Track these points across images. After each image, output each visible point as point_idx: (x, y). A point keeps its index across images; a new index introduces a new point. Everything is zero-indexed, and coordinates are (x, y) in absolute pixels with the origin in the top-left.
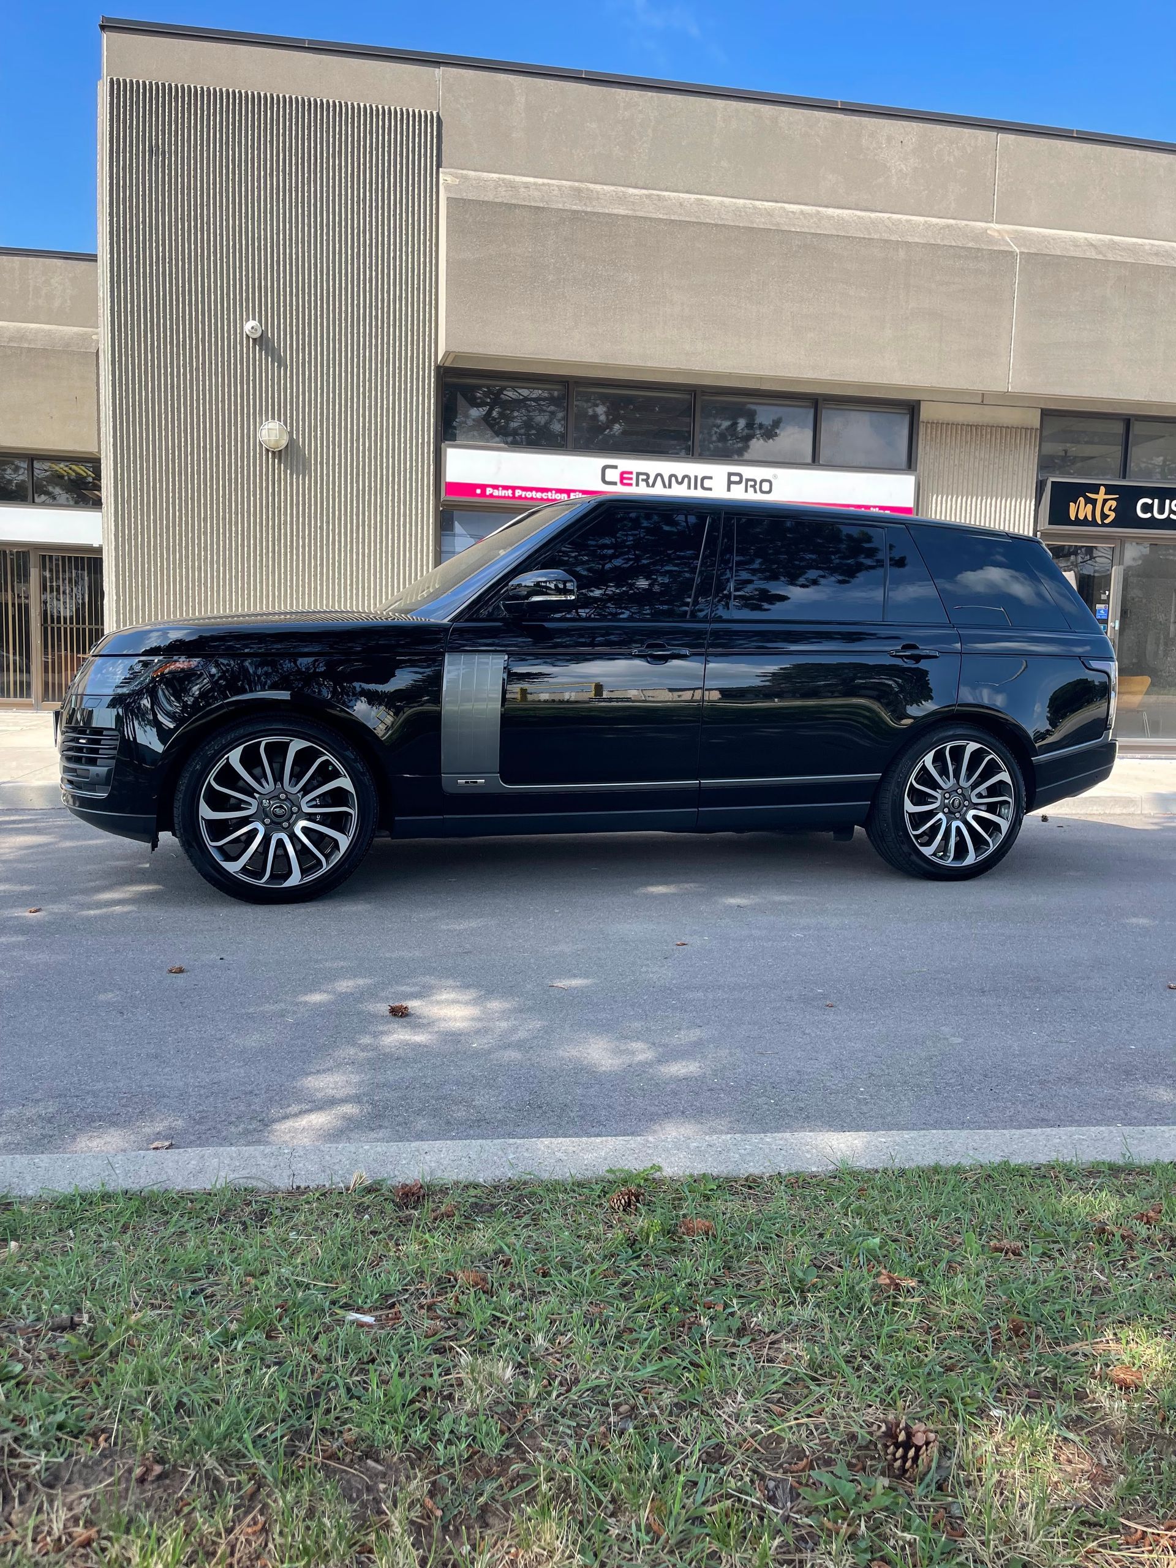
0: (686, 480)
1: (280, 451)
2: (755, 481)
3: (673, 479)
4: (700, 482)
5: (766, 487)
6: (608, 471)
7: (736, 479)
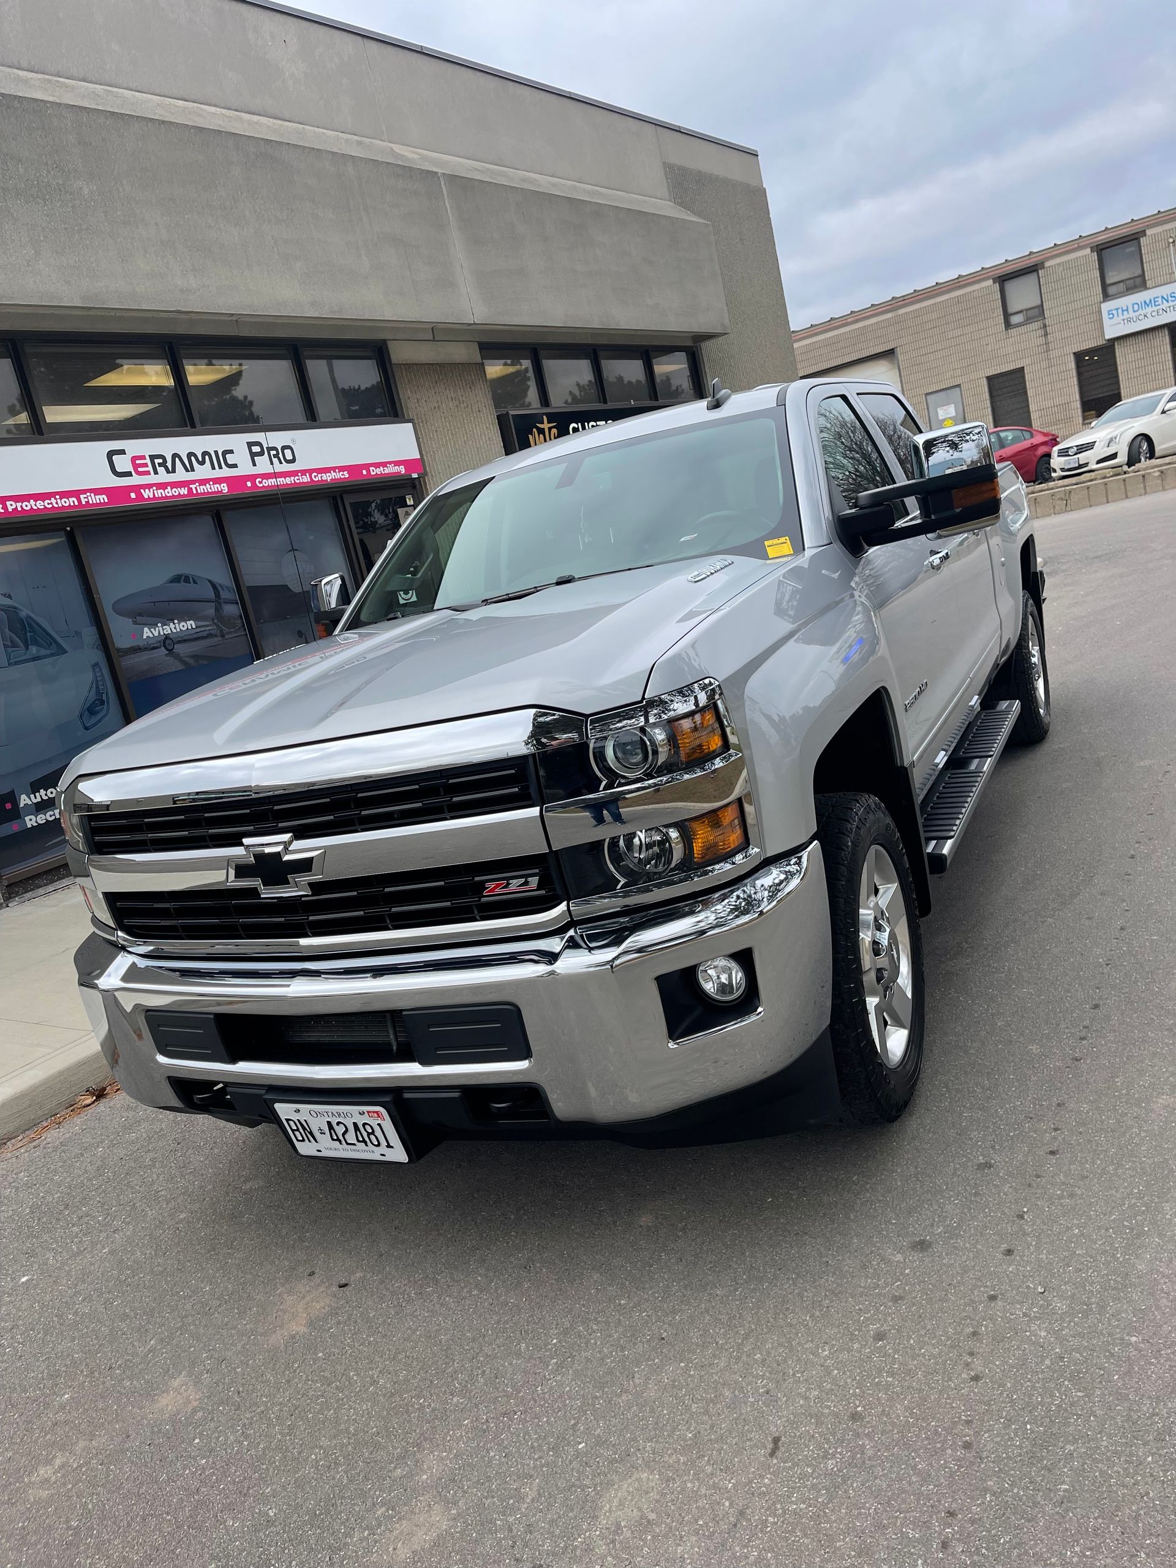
0: (207, 457)
2: (277, 449)
3: (193, 458)
4: (222, 458)
5: (288, 453)
6: (115, 458)
7: (256, 449)
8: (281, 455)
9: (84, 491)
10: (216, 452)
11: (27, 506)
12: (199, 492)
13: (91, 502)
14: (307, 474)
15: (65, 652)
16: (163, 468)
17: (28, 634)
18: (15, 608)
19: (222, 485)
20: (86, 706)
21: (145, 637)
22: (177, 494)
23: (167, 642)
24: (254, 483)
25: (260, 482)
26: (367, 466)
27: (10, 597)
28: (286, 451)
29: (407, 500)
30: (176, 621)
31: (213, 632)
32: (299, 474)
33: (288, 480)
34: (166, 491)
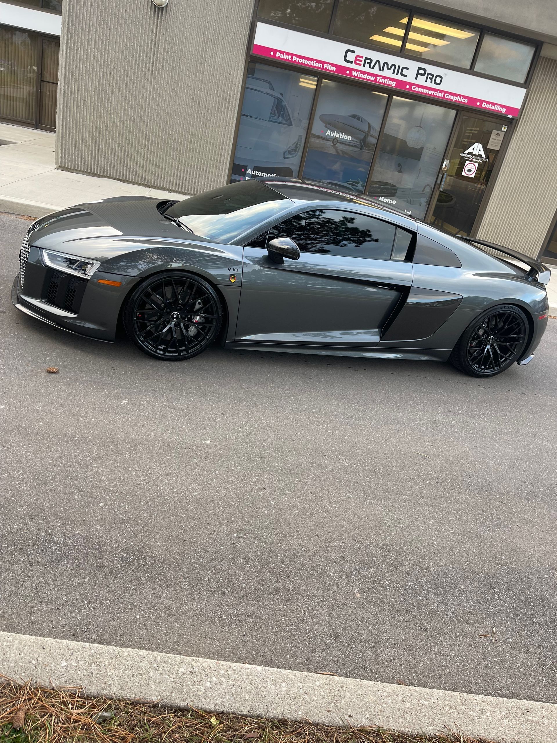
0: (393, 67)
1: (163, 8)
2: (433, 75)
3: (386, 65)
4: (401, 70)
5: (438, 80)
6: (349, 53)
7: (422, 72)
8: (433, 79)
9: (327, 63)
10: (399, 67)
11: (301, 61)
12: (380, 81)
13: (328, 68)
14: (443, 93)
15: (292, 125)
16: (368, 65)
17: (282, 112)
18: (282, 100)
19: (393, 82)
20: (289, 150)
21: (327, 134)
22: (369, 78)
23: (335, 140)
24: (410, 87)
25: (414, 88)
26: (482, 101)
27: (282, 95)
28: (438, 78)
29: (503, 128)
30: (344, 134)
31: (357, 145)
32: (439, 92)
33: (430, 92)
34: (364, 75)
